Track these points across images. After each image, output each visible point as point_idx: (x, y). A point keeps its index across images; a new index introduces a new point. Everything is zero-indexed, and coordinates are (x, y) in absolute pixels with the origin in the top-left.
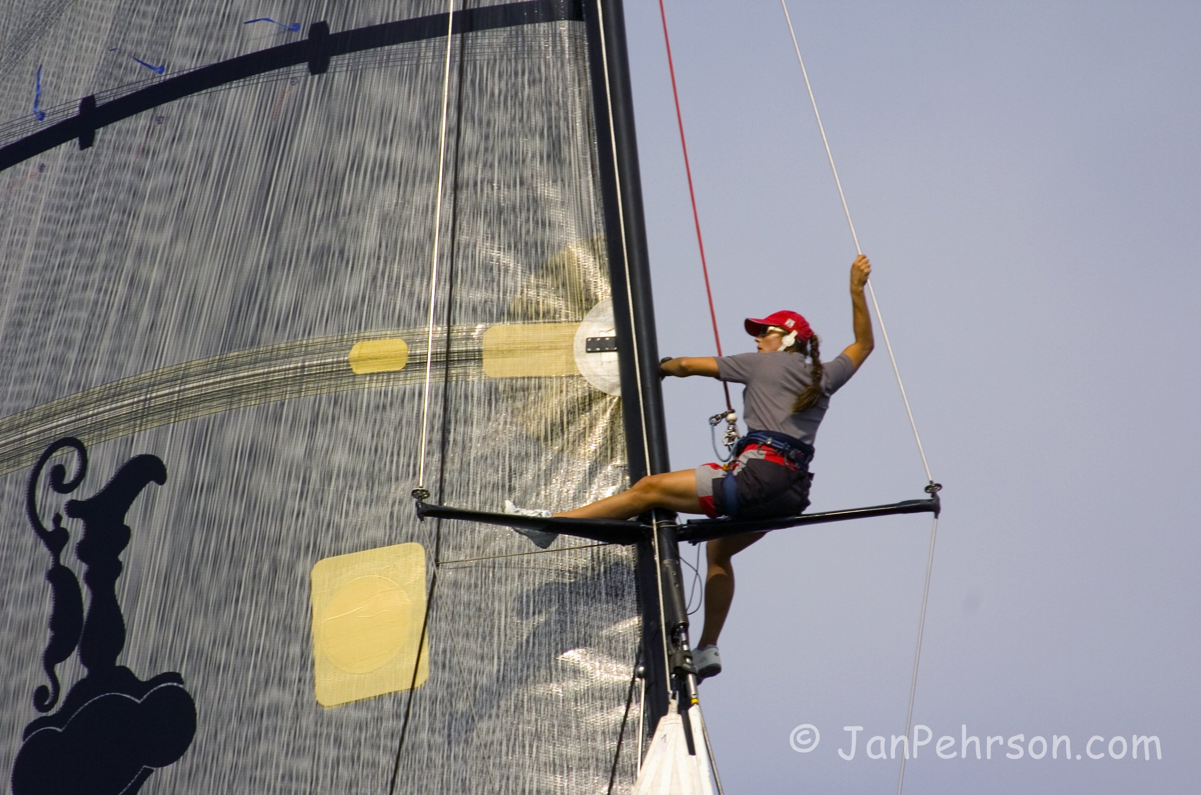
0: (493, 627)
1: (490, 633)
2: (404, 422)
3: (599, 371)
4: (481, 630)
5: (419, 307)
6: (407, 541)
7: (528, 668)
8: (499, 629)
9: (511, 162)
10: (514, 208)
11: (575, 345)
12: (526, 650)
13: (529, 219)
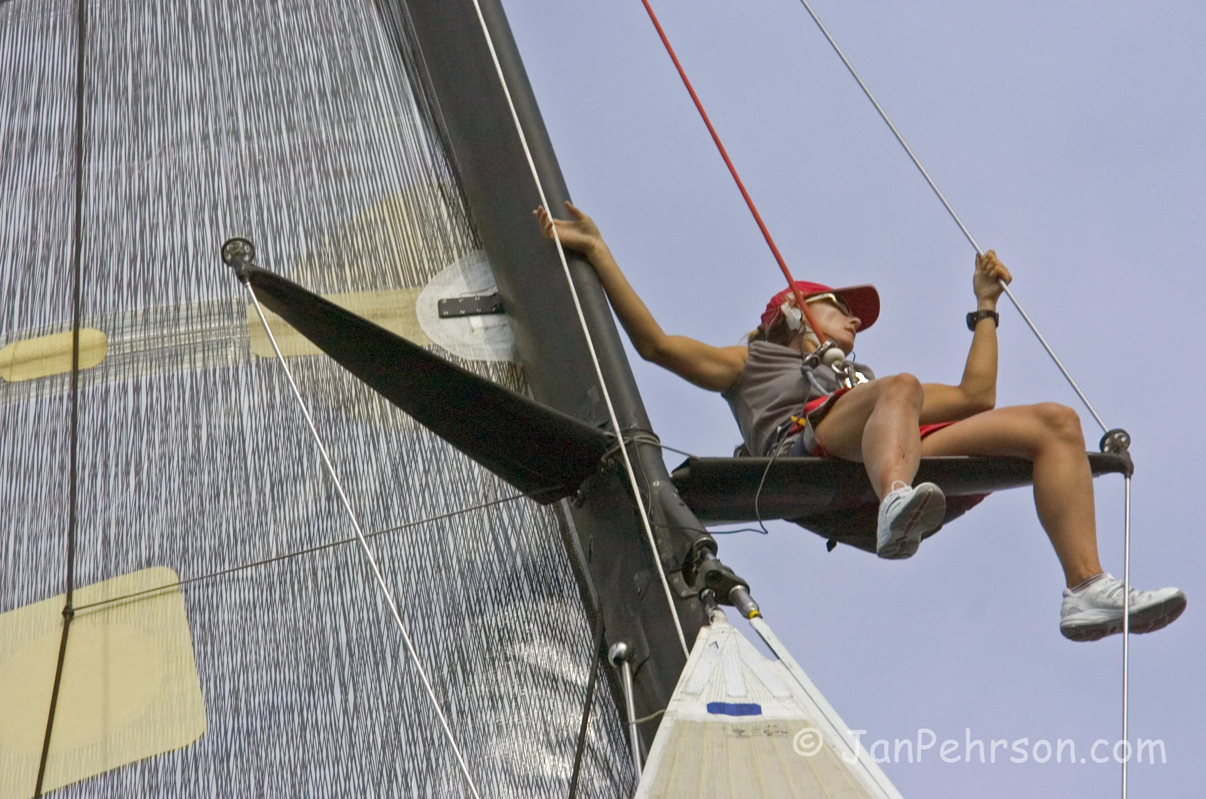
0: (325, 648)
1: (321, 656)
2: (111, 424)
3: (468, 339)
4: (302, 655)
5: (121, 288)
6: (140, 566)
7: (401, 689)
8: (338, 650)
9: (268, 105)
10: (282, 161)
11: (418, 311)
12: (395, 668)
13: (311, 169)
